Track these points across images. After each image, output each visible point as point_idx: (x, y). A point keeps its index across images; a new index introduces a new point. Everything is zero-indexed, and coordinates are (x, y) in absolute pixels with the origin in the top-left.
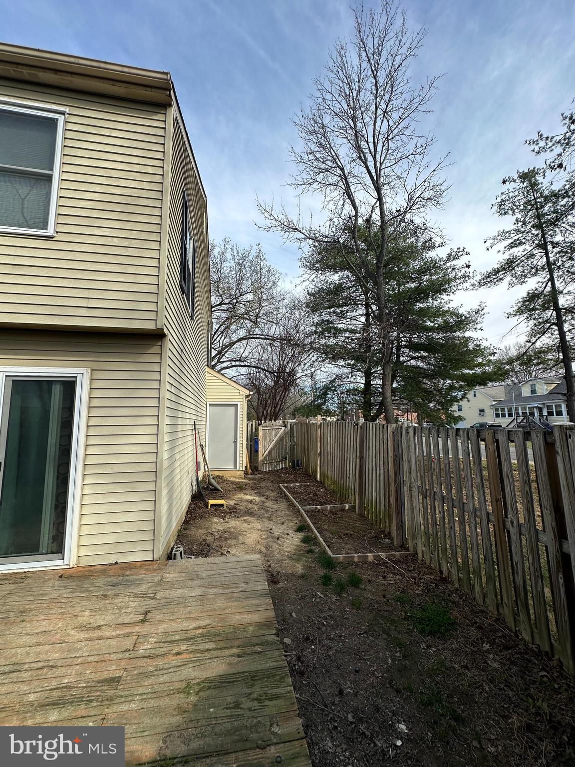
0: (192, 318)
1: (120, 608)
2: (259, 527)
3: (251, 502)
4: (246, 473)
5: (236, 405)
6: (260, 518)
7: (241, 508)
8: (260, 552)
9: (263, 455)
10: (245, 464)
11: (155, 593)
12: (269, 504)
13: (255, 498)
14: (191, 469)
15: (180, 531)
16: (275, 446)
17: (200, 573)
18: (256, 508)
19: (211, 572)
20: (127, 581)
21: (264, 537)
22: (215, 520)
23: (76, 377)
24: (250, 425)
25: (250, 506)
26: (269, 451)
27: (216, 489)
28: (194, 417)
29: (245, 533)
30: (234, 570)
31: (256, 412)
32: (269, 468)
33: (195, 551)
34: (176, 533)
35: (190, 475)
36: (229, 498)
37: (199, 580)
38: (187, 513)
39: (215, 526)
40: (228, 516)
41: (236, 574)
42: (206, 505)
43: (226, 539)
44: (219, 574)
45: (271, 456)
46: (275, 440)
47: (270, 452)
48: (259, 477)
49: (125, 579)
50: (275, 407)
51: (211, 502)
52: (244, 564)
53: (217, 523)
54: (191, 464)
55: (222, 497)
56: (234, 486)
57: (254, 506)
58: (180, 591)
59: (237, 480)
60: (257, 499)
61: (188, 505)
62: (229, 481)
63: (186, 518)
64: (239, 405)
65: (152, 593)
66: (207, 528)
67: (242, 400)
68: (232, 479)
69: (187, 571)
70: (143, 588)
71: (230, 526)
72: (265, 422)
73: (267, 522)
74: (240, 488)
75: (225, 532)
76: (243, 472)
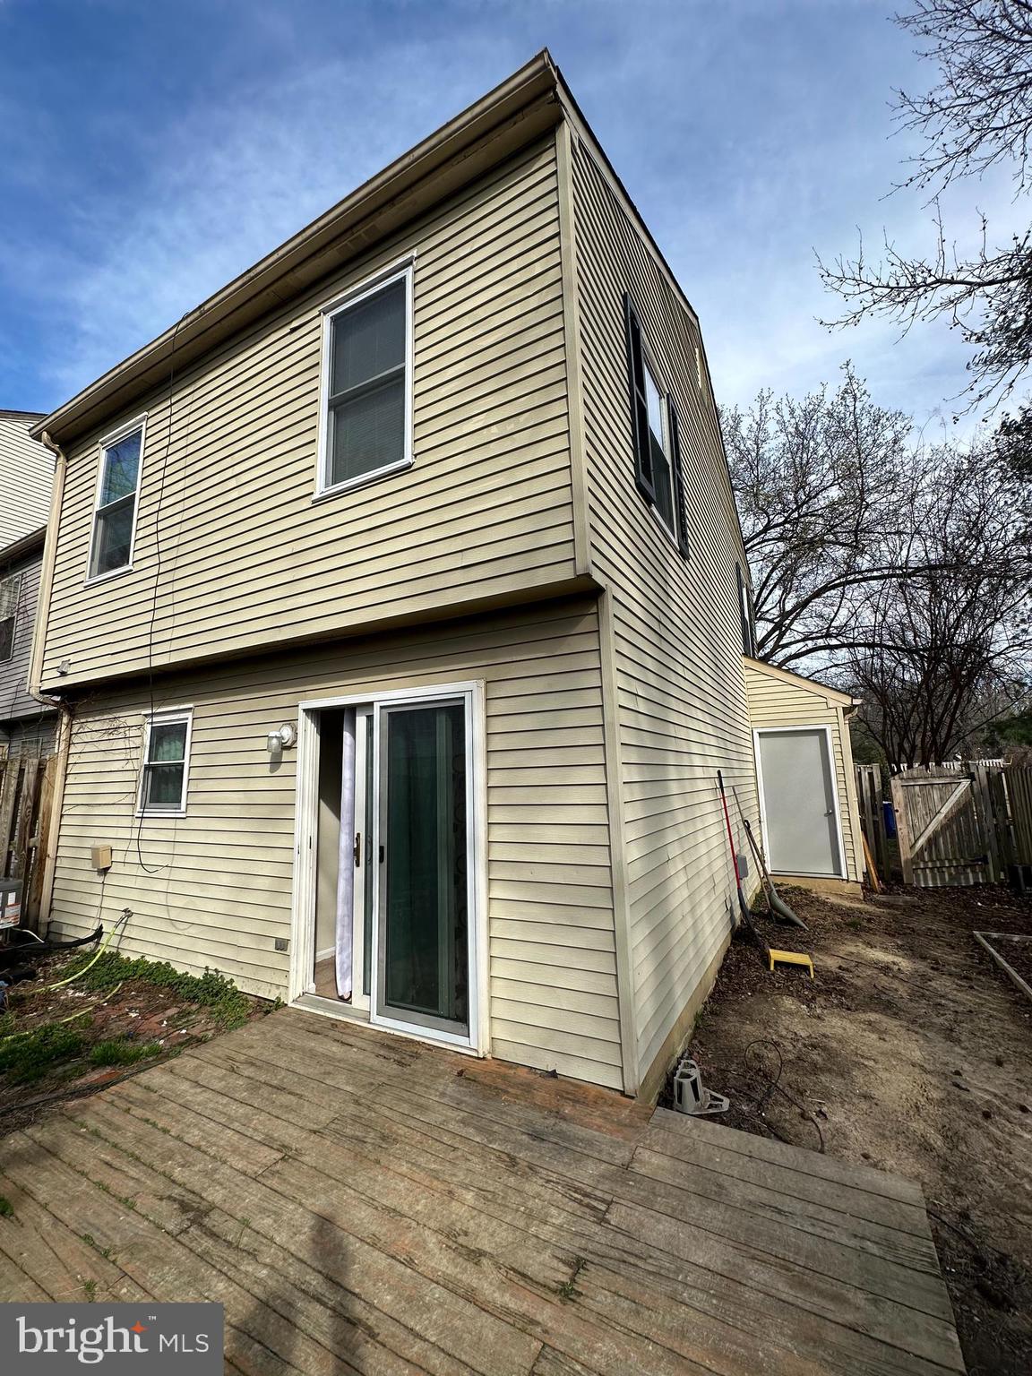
0: (684, 555)
1: (529, 1215)
2: (917, 1055)
3: (885, 969)
4: (867, 886)
5: (821, 733)
6: (916, 1024)
7: (859, 982)
8: (926, 1147)
9: (912, 847)
10: (861, 867)
11: (609, 1203)
12: (942, 984)
13: (897, 959)
14: (722, 874)
15: (699, 1017)
16: (945, 827)
17: (727, 1183)
18: (903, 990)
19: (758, 1191)
20: (561, 1135)
21: (935, 1095)
22: (789, 1003)
23: (463, 698)
24: (865, 775)
25: (884, 981)
26: (929, 840)
27: (789, 922)
28: (717, 762)
29: (871, 1063)
30: (829, 1216)
31: (883, 745)
32: (934, 879)
33: (733, 1082)
34: (689, 1021)
35: (720, 889)
36: (824, 950)
37: (722, 1208)
38: (720, 971)
39: (786, 1020)
40: (821, 1000)
41: (835, 1235)
42: (765, 959)
43: (815, 1069)
44: (780, 1212)
45: (938, 850)
46: (944, 811)
47: (932, 841)
48: (906, 902)
49: (557, 1128)
50: (935, 732)
51: (776, 955)
52: (865, 1203)
53: (791, 1014)
54: (720, 863)
55: (804, 945)
56: (838, 919)
57: (896, 985)
58: (667, 1226)
59: (847, 904)
60: (905, 964)
61: (722, 955)
62: (824, 903)
63: (717, 985)
64: (829, 732)
65: (603, 1201)
66: (766, 1024)
67: (835, 720)
68: (833, 900)
69: (692, 1158)
70: (587, 1174)
71: (828, 1031)
72: (910, 767)
73: (941, 1045)
74: (853, 925)
75: (814, 1047)
76: (859, 886)
